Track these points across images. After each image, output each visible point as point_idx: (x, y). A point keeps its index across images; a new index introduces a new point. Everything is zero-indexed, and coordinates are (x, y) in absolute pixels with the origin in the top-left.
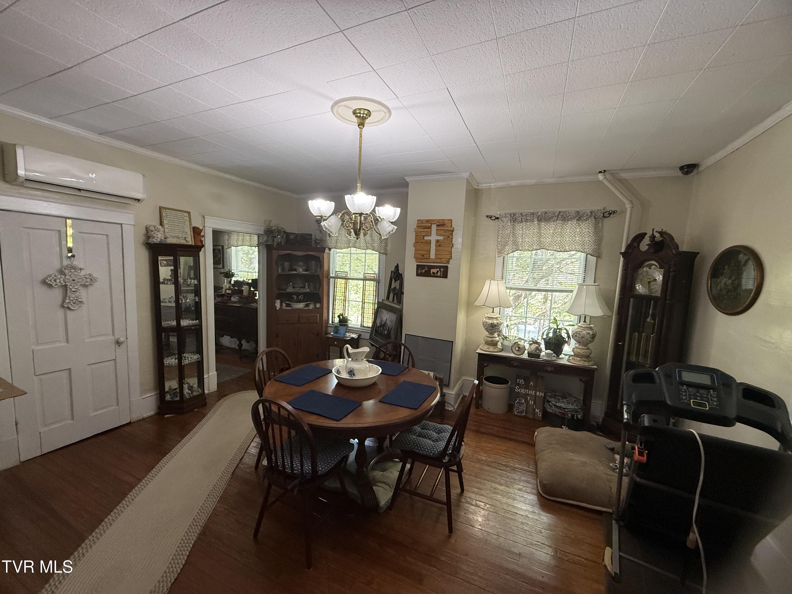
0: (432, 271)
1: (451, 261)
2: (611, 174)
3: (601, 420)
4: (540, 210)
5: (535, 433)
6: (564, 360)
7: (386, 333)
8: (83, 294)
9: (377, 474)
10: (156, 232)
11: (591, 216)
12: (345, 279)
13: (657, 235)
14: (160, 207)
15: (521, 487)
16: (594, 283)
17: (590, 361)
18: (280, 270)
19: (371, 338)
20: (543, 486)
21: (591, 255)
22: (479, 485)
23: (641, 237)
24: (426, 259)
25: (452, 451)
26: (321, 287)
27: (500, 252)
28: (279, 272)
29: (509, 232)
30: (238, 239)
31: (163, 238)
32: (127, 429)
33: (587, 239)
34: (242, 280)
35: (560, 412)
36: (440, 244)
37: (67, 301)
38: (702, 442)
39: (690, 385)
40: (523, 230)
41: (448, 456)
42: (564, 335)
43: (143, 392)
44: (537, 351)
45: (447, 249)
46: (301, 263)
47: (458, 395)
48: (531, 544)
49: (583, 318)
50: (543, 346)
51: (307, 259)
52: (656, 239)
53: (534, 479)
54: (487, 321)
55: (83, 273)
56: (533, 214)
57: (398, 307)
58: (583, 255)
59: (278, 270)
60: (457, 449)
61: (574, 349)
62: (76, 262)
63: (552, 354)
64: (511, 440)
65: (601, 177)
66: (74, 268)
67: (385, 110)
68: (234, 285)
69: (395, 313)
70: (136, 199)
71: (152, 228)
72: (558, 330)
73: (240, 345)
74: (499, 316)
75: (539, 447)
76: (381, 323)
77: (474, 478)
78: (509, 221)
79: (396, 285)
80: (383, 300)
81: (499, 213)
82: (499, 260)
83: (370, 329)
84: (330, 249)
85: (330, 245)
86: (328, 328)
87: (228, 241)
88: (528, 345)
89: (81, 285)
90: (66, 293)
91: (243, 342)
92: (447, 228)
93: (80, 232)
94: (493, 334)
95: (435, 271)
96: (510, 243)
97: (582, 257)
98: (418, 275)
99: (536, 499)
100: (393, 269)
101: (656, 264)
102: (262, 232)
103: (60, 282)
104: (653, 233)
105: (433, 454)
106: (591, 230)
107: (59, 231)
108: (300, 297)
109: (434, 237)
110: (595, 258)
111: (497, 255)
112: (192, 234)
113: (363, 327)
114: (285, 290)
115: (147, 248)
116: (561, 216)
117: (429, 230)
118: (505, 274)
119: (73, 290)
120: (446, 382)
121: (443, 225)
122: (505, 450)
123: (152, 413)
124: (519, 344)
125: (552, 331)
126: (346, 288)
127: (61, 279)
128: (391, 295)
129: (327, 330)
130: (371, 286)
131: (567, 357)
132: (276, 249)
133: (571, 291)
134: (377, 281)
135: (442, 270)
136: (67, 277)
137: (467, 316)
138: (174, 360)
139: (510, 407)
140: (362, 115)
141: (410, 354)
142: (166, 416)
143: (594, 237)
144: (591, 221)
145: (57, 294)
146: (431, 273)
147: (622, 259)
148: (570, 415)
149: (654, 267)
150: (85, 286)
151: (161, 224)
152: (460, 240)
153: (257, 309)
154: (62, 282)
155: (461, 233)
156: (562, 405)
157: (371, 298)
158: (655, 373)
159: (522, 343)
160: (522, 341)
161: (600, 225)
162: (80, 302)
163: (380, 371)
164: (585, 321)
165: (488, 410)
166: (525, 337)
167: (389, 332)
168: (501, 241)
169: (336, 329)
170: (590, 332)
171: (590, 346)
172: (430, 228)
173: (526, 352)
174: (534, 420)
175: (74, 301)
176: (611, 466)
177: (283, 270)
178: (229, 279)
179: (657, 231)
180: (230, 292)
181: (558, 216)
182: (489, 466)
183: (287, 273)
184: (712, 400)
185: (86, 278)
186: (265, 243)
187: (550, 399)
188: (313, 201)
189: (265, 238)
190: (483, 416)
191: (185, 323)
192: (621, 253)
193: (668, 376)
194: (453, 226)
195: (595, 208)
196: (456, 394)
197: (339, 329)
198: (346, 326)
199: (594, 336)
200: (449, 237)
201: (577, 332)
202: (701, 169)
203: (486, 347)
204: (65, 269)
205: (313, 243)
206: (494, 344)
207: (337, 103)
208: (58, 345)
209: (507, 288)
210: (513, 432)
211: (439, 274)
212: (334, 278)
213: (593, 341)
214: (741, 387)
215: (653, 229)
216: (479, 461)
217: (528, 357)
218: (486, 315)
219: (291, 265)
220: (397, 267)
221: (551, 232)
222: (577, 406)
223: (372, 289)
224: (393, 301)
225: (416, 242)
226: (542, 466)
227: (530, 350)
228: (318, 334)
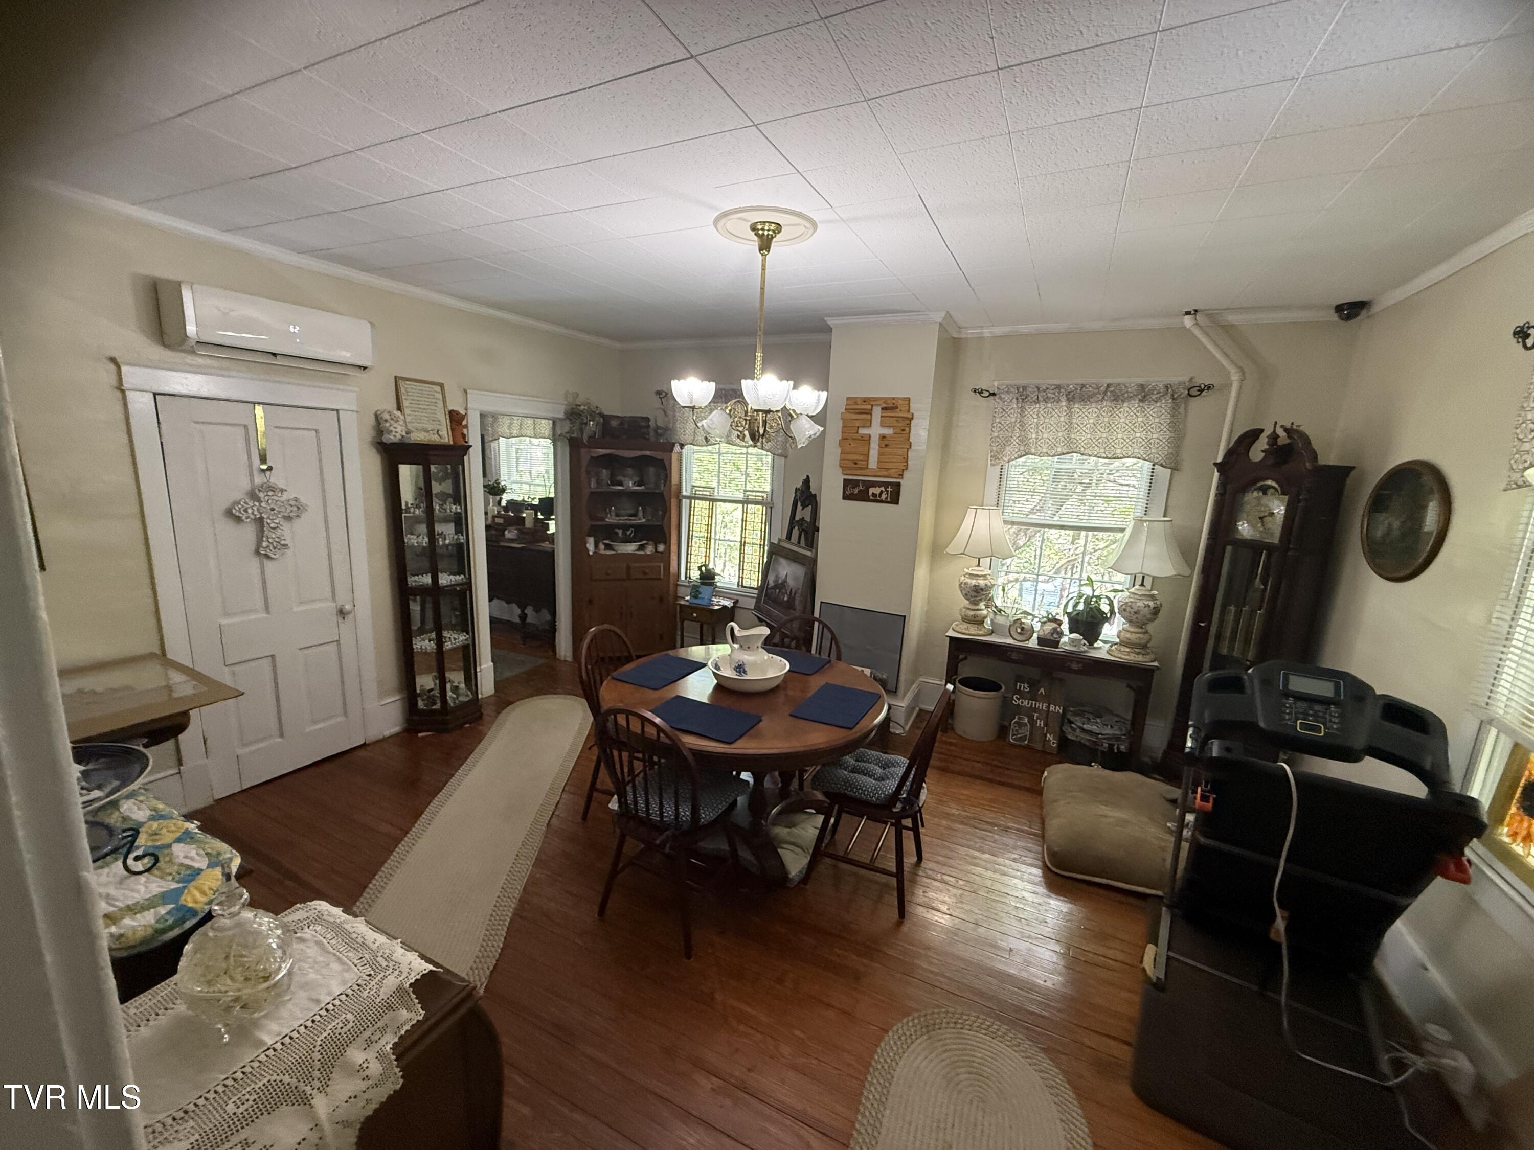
0: (871, 491)
1: (906, 474)
2: (1207, 315)
3: (1160, 755)
4: (1072, 381)
5: (1043, 773)
6: (1102, 650)
7: (786, 599)
8: (287, 532)
9: (780, 831)
10: (392, 422)
11: (1167, 394)
12: (710, 500)
13: (1281, 432)
14: (396, 377)
15: (1017, 857)
16: (1164, 516)
17: (1148, 654)
18: (593, 484)
19: (757, 607)
20: (1053, 855)
21: (1162, 465)
22: (945, 852)
23: (1252, 436)
24: (861, 469)
25: (908, 795)
26: (667, 515)
27: (995, 457)
28: (592, 486)
29: (1013, 420)
30: (511, 424)
31: (404, 434)
32: (362, 753)
33: (1155, 436)
34: (520, 499)
35: (1089, 740)
36: (886, 442)
37: (265, 544)
38: (1295, 780)
39: (1300, 697)
40: (1038, 417)
41: (901, 802)
42: (1105, 608)
43: (382, 694)
44: (1055, 636)
45: (900, 452)
46: (630, 471)
47: (910, 709)
48: (1029, 937)
49: (1140, 579)
50: (1065, 627)
51: (641, 464)
52: (1280, 442)
53: (1038, 845)
54: (968, 580)
55: (285, 496)
56: (1058, 387)
57: (809, 554)
58: (1147, 465)
59: (590, 484)
60: (915, 792)
61: (1120, 632)
62: (275, 479)
63: (1081, 640)
64: (1001, 784)
65: (1188, 321)
66: (272, 488)
67: (808, 225)
68: (506, 509)
69: (802, 564)
70: (360, 367)
71: (386, 416)
72: (1094, 599)
73: (523, 617)
74: (989, 572)
75: (1048, 795)
76: (776, 581)
77: (940, 842)
78: (1014, 400)
79: (804, 514)
80: (780, 540)
81: (996, 384)
82: (993, 472)
83: (756, 592)
84: (682, 446)
85: (682, 439)
86: (679, 588)
87: (492, 427)
88: (1039, 624)
89: (284, 517)
90: (262, 531)
91: (529, 611)
92: (901, 415)
93: (276, 427)
94: (978, 605)
95: (876, 490)
96: (1015, 441)
97: (1145, 468)
98: (846, 497)
99: (1041, 874)
100: (799, 485)
101: (1276, 486)
102: (561, 415)
103: (253, 513)
104: (1274, 431)
105: (877, 799)
106: (1166, 419)
107: (245, 427)
108: (628, 533)
109: (876, 430)
110: (1170, 471)
111: (989, 463)
112: (449, 424)
113: (742, 586)
114: (603, 519)
115: (378, 451)
116: (1111, 392)
117: (868, 417)
118: (1002, 496)
119: (272, 525)
120: (891, 686)
121: (894, 408)
122: (992, 801)
123: (396, 729)
124: (1024, 623)
125: (1082, 600)
126: (710, 517)
127: (255, 508)
128: (796, 532)
129: (676, 592)
130: (757, 513)
131: (1107, 646)
132: (585, 446)
133: (1122, 530)
134: (769, 505)
135: (889, 489)
136: (263, 505)
137: (931, 571)
138: (427, 641)
139: (1003, 731)
140: (766, 233)
141: (834, 638)
142: (420, 735)
143: (1168, 432)
144: (1166, 404)
145: (248, 532)
146: (870, 494)
147: (1216, 474)
148: (1106, 745)
149: (1272, 490)
150: (288, 518)
151: (399, 408)
152: (924, 434)
153: (553, 551)
154: (256, 513)
155: (926, 423)
156: (1094, 728)
157: (755, 535)
158: (1245, 677)
159: (1027, 621)
160: (1030, 617)
161: (1182, 410)
162: (284, 545)
163: (788, 667)
164: (1142, 585)
165: (964, 735)
166: (1033, 610)
167: (792, 598)
168: (998, 437)
169: (695, 591)
170: (1151, 603)
171: (1150, 627)
172: (869, 412)
173: (1035, 636)
174: (1044, 752)
175: (275, 544)
176: (1169, 828)
177: (599, 482)
178: (498, 498)
179: (1282, 426)
180: (500, 521)
181: (1105, 393)
182: (962, 823)
183: (604, 489)
184: (1331, 721)
185: (291, 506)
186: (568, 435)
187: (1072, 719)
188: (682, 381)
189: (567, 427)
190: (955, 745)
191: (445, 579)
192: (1215, 464)
193: (1267, 683)
194: (912, 411)
195: (1174, 379)
196: (908, 707)
197: (700, 590)
198: (712, 584)
199: (1156, 611)
200: (903, 430)
201: (1126, 603)
202: (1376, 309)
203: (963, 627)
204: (260, 491)
205: (652, 433)
206: (979, 622)
207: (725, 215)
208: (253, 617)
209: (1006, 522)
210: (1006, 772)
211: (884, 496)
212: (690, 498)
213: (1155, 619)
214: (1381, 702)
215: (1276, 423)
216: (947, 816)
217: (1039, 644)
218: (966, 570)
219: (612, 476)
220: (807, 482)
221: (1091, 421)
222: (1121, 730)
223: (758, 519)
224: (799, 542)
225: (844, 439)
226: (1055, 825)
227: (1041, 633)
228: (661, 599)
